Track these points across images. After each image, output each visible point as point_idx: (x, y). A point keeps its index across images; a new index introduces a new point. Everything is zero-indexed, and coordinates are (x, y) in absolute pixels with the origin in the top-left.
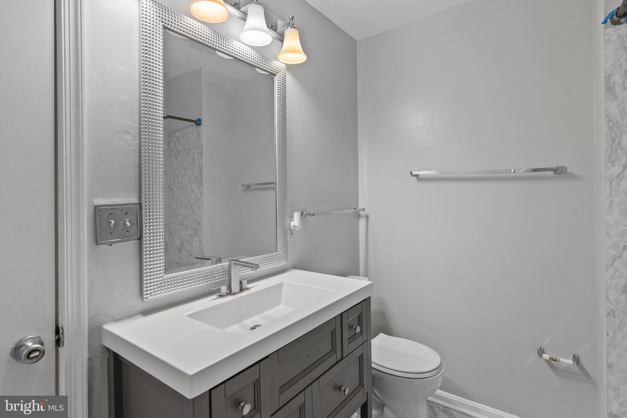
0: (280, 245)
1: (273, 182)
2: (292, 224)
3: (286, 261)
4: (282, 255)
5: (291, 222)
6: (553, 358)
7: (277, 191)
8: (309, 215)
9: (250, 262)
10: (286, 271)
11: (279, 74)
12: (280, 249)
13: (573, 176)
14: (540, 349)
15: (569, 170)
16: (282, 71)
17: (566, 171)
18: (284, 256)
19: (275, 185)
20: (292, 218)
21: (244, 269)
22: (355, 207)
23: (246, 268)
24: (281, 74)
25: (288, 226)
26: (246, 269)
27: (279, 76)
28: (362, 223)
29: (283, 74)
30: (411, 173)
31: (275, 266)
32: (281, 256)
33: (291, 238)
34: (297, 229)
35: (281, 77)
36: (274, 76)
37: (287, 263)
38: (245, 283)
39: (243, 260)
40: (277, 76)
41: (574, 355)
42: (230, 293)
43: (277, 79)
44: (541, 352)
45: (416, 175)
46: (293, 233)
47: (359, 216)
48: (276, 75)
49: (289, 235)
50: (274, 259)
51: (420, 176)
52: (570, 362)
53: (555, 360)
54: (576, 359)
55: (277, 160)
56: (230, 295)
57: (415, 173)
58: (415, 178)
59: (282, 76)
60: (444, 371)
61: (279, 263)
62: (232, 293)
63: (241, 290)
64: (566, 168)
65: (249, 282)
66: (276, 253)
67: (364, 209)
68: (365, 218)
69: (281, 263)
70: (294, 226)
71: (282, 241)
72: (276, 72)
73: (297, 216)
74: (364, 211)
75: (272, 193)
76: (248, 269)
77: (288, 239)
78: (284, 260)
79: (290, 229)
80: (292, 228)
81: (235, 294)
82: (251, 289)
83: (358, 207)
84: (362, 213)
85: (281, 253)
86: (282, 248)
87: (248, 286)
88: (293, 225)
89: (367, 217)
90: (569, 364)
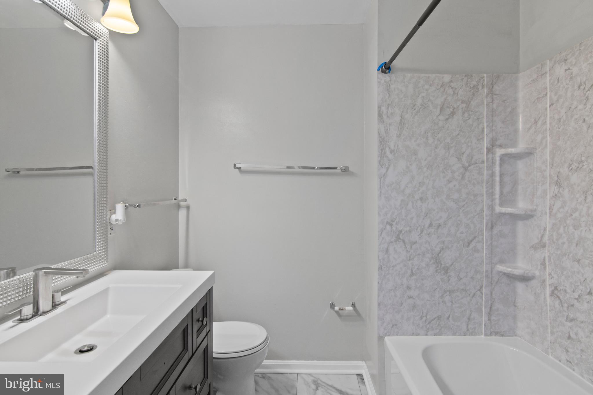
0: (100, 243)
1: (91, 166)
2: (114, 217)
3: (107, 261)
4: (102, 255)
5: (111, 215)
6: (341, 308)
7: (97, 179)
8: (134, 206)
9: (64, 268)
10: (106, 273)
11: (100, 39)
12: (100, 249)
13: (352, 174)
14: (332, 303)
15: (351, 169)
16: (104, 36)
17: (349, 170)
18: (104, 256)
19: (93, 170)
20: (113, 210)
21: (57, 277)
22: (175, 198)
23: (59, 276)
24: (103, 39)
25: (108, 221)
26: (59, 278)
27: (101, 41)
28: (182, 214)
29: (106, 41)
30: (235, 165)
31: (94, 269)
32: (101, 257)
33: (111, 234)
34: (120, 223)
35: (103, 44)
36: (95, 41)
37: (107, 264)
38: (58, 295)
39: (54, 266)
40: (98, 41)
41: (352, 303)
42: (36, 313)
43: (98, 44)
44: (332, 306)
45: (239, 167)
46: (114, 228)
47: (179, 207)
48: (97, 39)
49: (109, 231)
50: (92, 261)
51: (242, 169)
52: (351, 308)
53: (342, 310)
54: (353, 305)
55: (97, 141)
56: (37, 316)
57: (238, 165)
58: (237, 170)
59: (104, 42)
60: (269, 342)
61: (98, 265)
62: (39, 313)
63: (55, 306)
64: (348, 168)
65: (64, 293)
66: (95, 253)
67: (186, 199)
68: (186, 209)
69: (100, 265)
70: (117, 220)
71: (102, 238)
72: (98, 36)
73: (120, 208)
74: (186, 201)
75: (89, 180)
76: (62, 277)
77: (109, 236)
78: (104, 261)
79: (111, 224)
80: (113, 222)
81: (45, 313)
82: (68, 302)
83: (178, 197)
84: (182, 203)
85: (100, 253)
86: (102, 247)
87: (63, 299)
88: (115, 219)
89: (188, 208)
90: (350, 310)
